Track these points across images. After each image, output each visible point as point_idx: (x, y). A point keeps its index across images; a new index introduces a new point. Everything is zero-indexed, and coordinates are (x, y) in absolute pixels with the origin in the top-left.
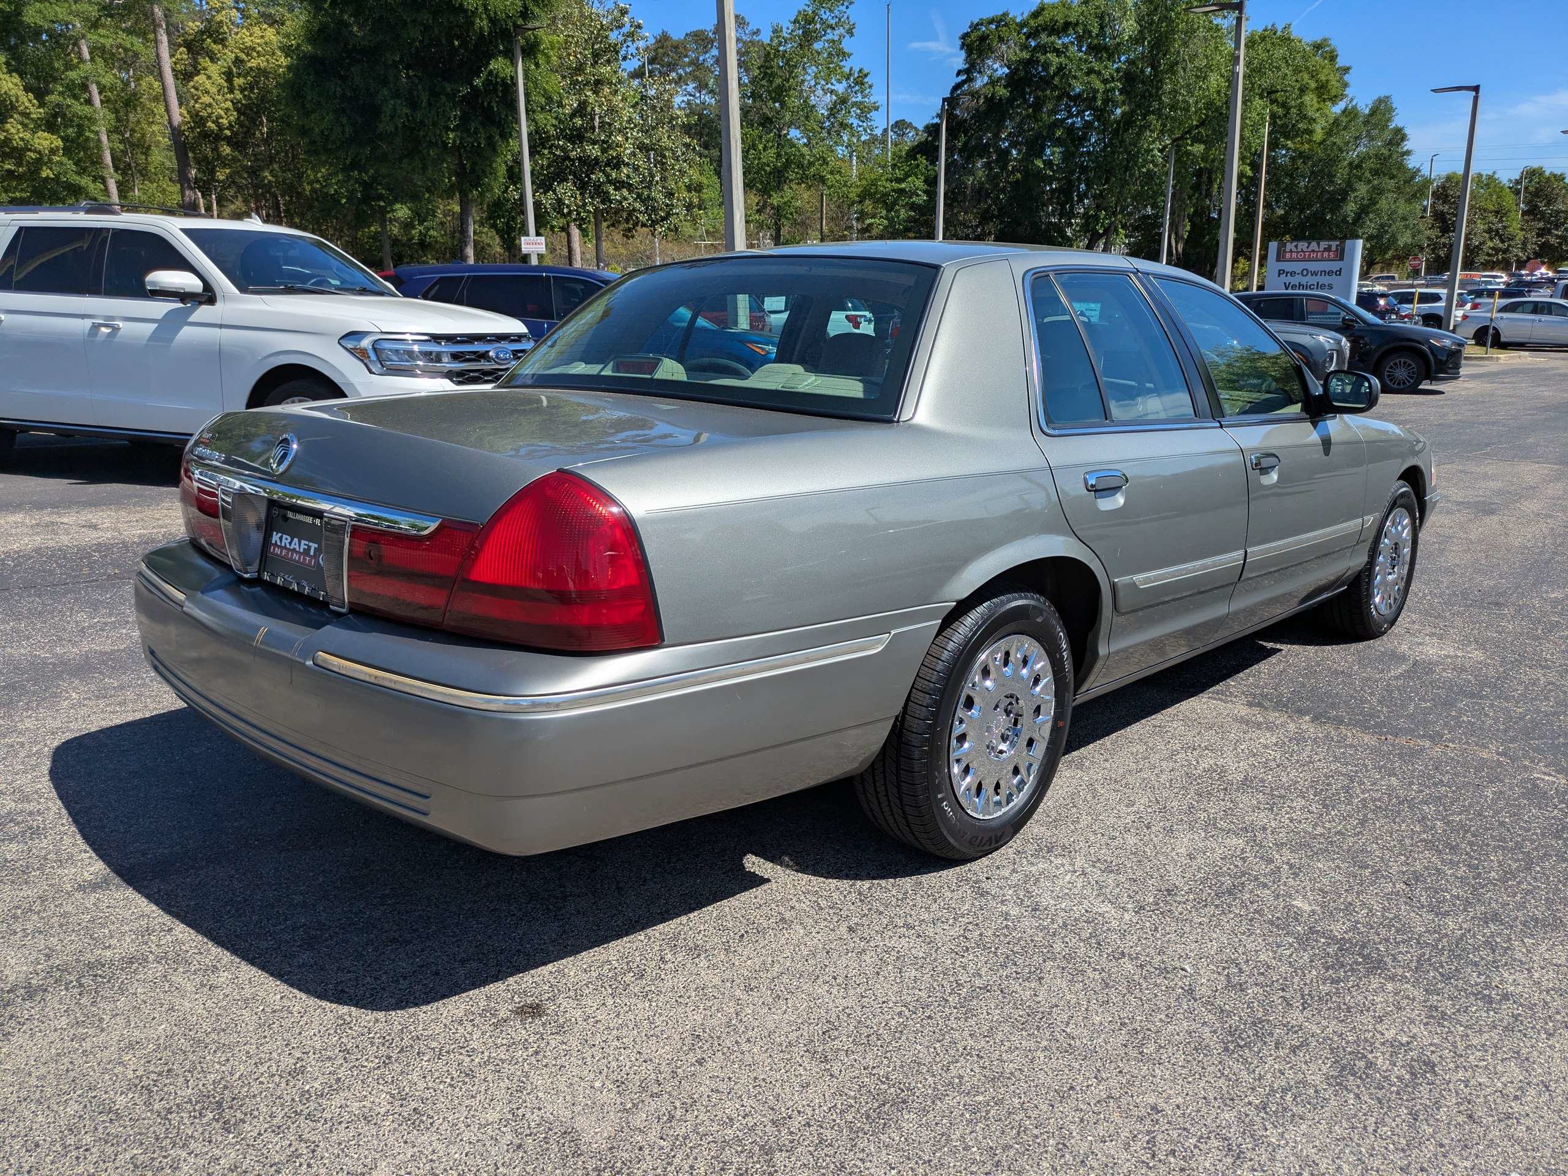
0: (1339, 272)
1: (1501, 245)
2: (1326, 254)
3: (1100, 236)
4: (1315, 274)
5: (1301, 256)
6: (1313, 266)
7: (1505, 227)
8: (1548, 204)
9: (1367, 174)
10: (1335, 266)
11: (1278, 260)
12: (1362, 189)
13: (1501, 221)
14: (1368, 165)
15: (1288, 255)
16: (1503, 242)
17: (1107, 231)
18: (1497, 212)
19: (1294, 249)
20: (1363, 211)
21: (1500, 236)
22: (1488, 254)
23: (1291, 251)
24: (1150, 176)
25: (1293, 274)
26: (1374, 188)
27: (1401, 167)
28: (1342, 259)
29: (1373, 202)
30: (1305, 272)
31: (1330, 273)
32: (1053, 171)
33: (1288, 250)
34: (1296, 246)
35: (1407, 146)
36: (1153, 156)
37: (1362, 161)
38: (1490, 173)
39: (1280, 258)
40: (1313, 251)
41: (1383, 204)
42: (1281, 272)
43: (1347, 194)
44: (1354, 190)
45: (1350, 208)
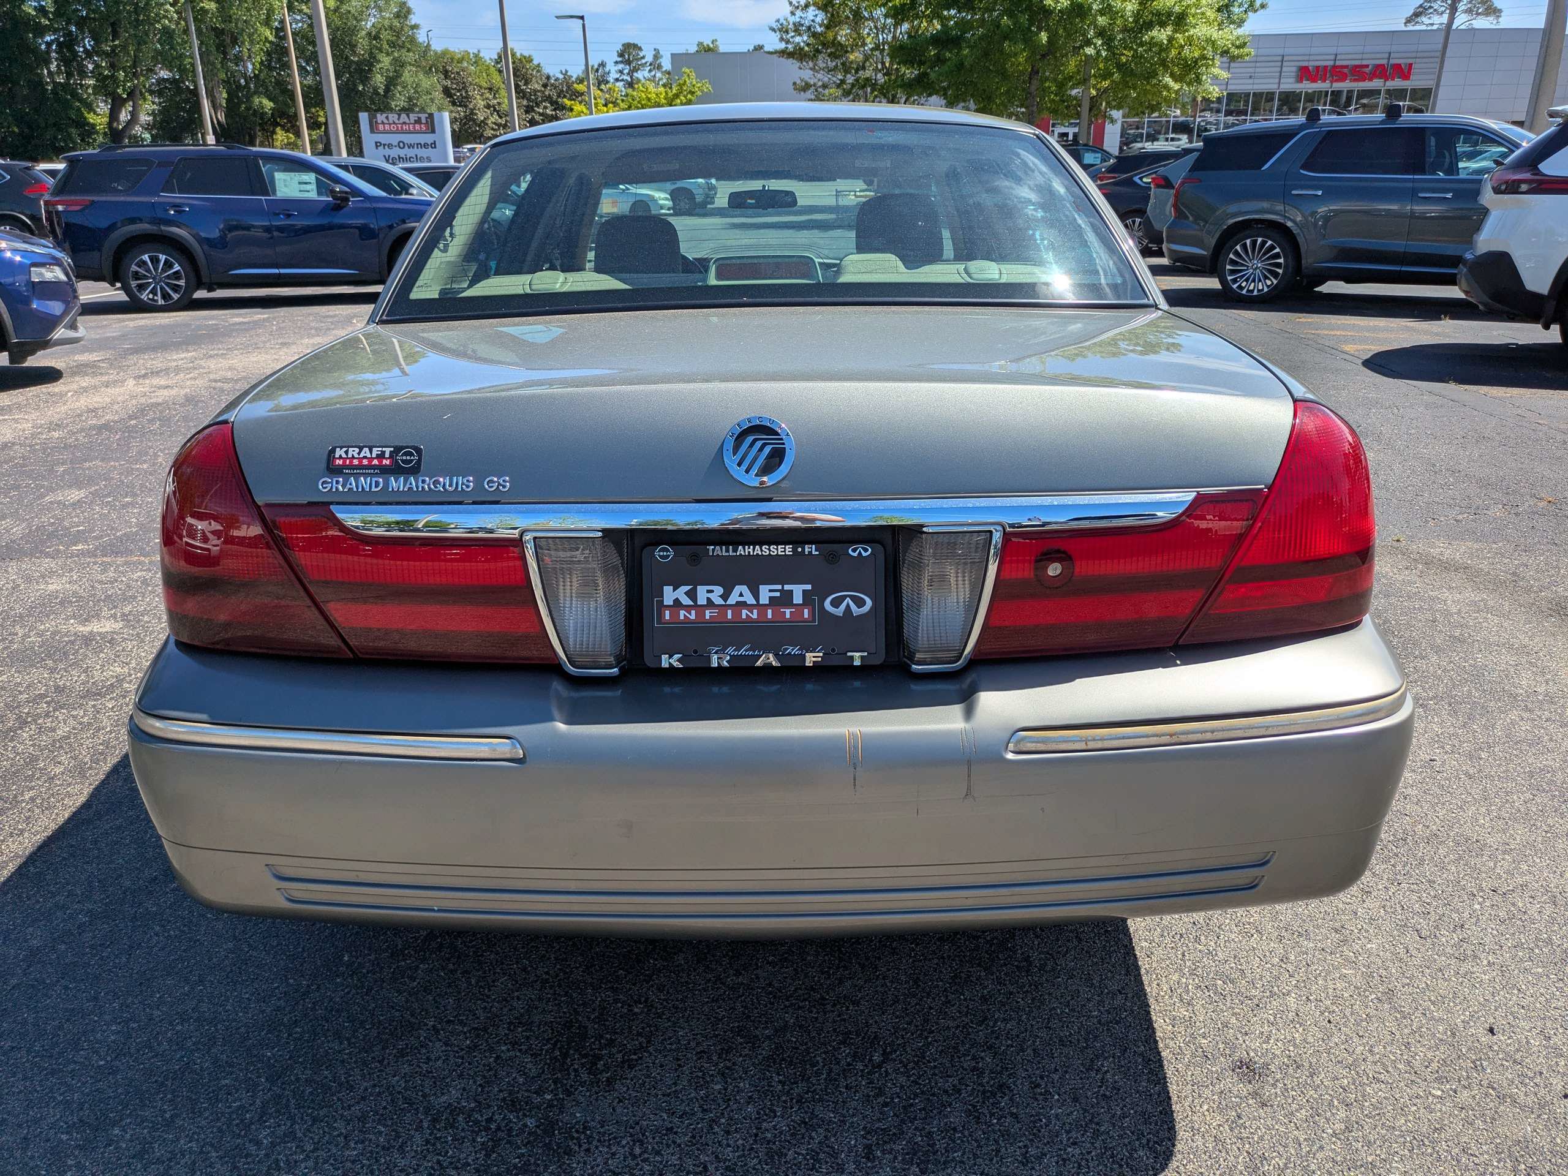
0: (434, 145)
1: (500, 121)
2: (417, 127)
3: (125, 101)
4: (410, 146)
5: (393, 128)
6: (408, 139)
7: (499, 104)
8: (526, 84)
9: (386, 46)
10: (428, 138)
11: (372, 131)
12: (385, 61)
13: (495, 98)
14: (385, 35)
15: (381, 127)
16: (501, 117)
17: (131, 94)
18: (490, 89)
19: (385, 121)
20: (391, 82)
21: (498, 112)
22: (493, 129)
23: (383, 123)
24: (168, 34)
25: (390, 146)
26: (395, 60)
27: (413, 40)
28: (433, 131)
29: (398, 74)
30: (401, 145)
31: (426, 146)
32: (49, 20)
33: (379, 122)
34: (387, 118)
35: (413, 19)
36: (167, 11)
37: (379, 32)
38: (476, 51)
39: (373, 129)
40: (404, 123)
41: (407, 75)
42: (378, 145)
43: (372, 65)
44: (379, 61)
45: (379, 80)
